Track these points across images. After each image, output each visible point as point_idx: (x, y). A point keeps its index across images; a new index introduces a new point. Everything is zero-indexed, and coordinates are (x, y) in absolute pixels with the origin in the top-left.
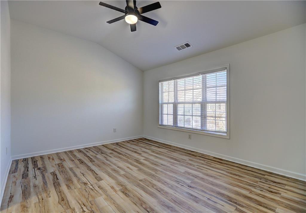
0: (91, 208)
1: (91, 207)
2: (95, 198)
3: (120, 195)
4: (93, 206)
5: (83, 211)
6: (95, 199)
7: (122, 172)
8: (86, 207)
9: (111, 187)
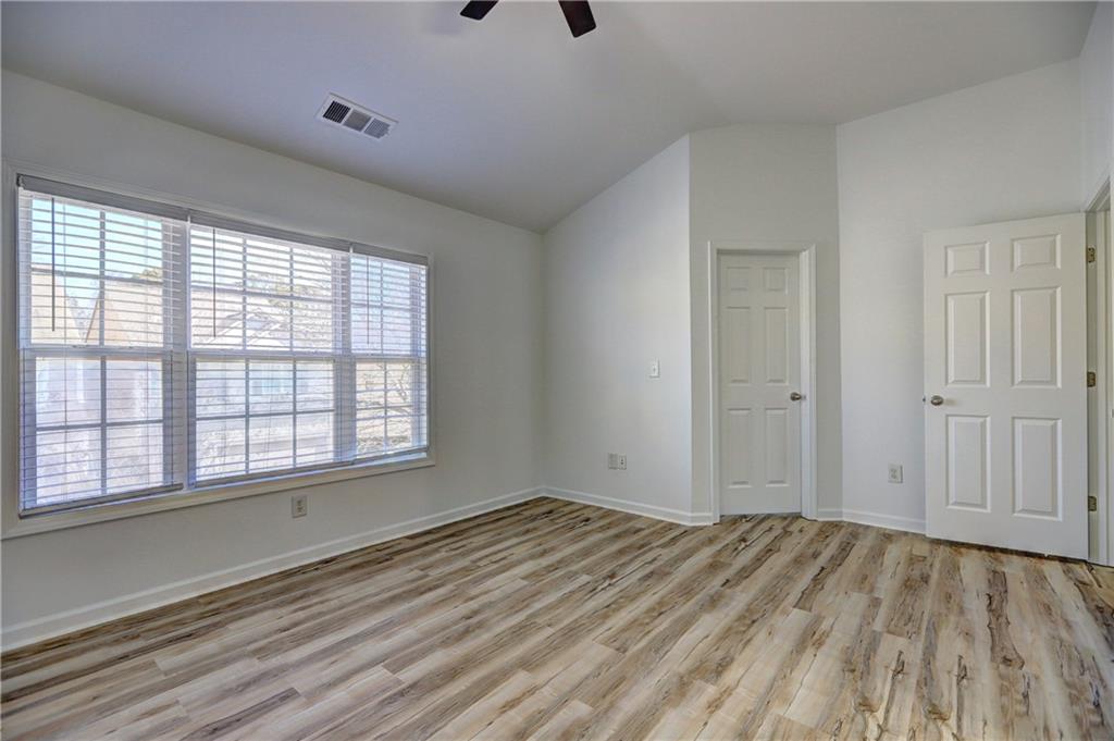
0: (853, 720)
1: (850, 720)
2: (811, 730)
3: (739, 676)
4: (843, 717)
5: (882, 731)
6: (813, 726)
7: (580, 709)
8: (863, 732)
9: (712, 712)
